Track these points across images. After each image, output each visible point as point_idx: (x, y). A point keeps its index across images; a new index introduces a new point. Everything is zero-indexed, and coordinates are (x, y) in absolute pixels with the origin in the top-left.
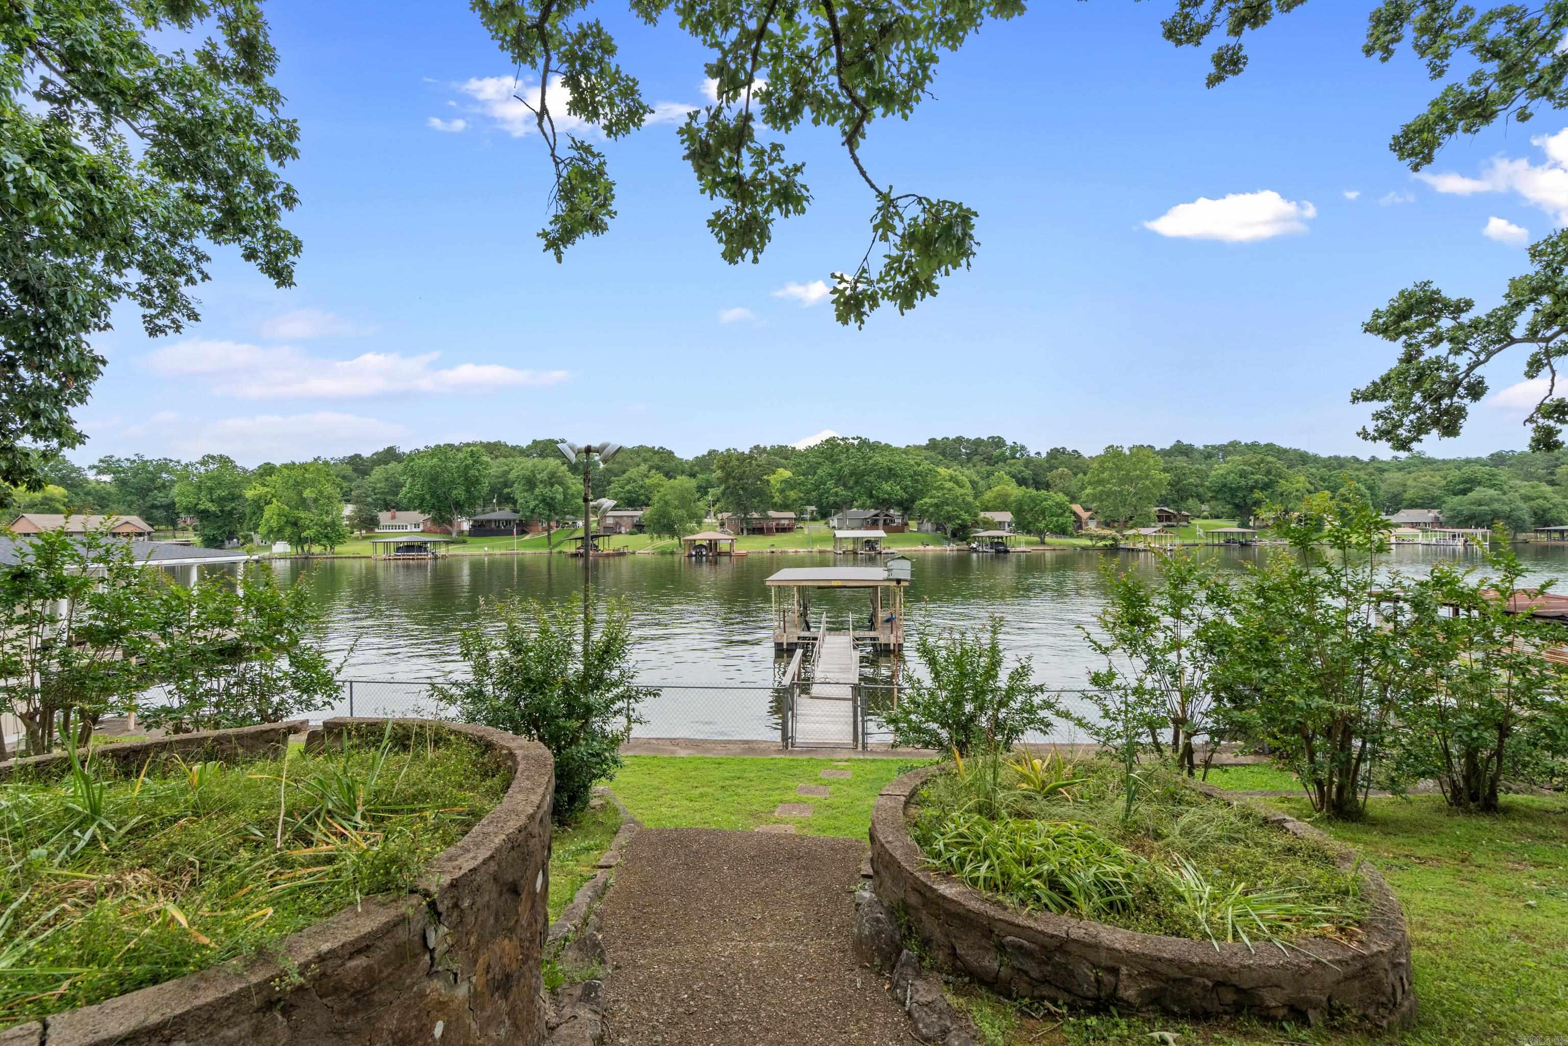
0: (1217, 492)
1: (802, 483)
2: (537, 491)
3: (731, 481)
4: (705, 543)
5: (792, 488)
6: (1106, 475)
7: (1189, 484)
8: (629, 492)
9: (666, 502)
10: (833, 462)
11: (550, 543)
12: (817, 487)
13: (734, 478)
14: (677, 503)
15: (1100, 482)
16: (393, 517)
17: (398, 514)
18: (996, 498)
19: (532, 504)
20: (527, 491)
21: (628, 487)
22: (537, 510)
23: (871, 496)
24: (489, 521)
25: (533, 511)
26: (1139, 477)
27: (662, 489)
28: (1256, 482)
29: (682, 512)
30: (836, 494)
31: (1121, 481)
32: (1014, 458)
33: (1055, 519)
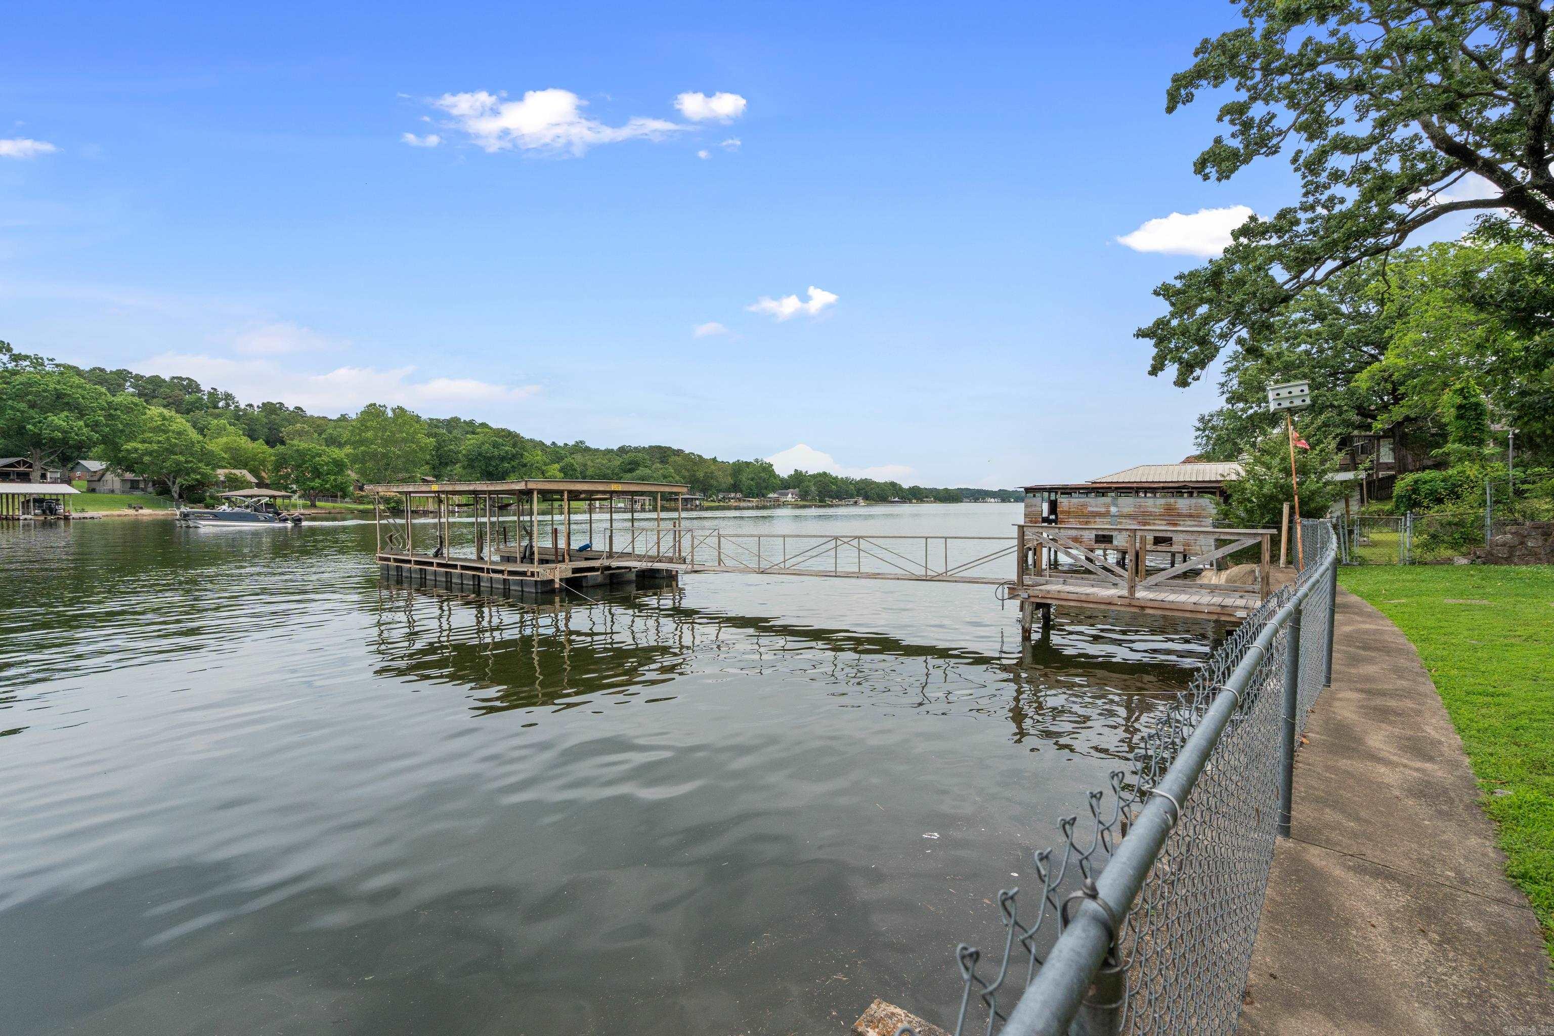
0: (472, 460)
6: (370, 434)
7: (449, 451)
15: (362, 442)
26: (404, 440)
28: (507, 452)
31: (386, 442)
32: (216, 407)
33: (333, 478)
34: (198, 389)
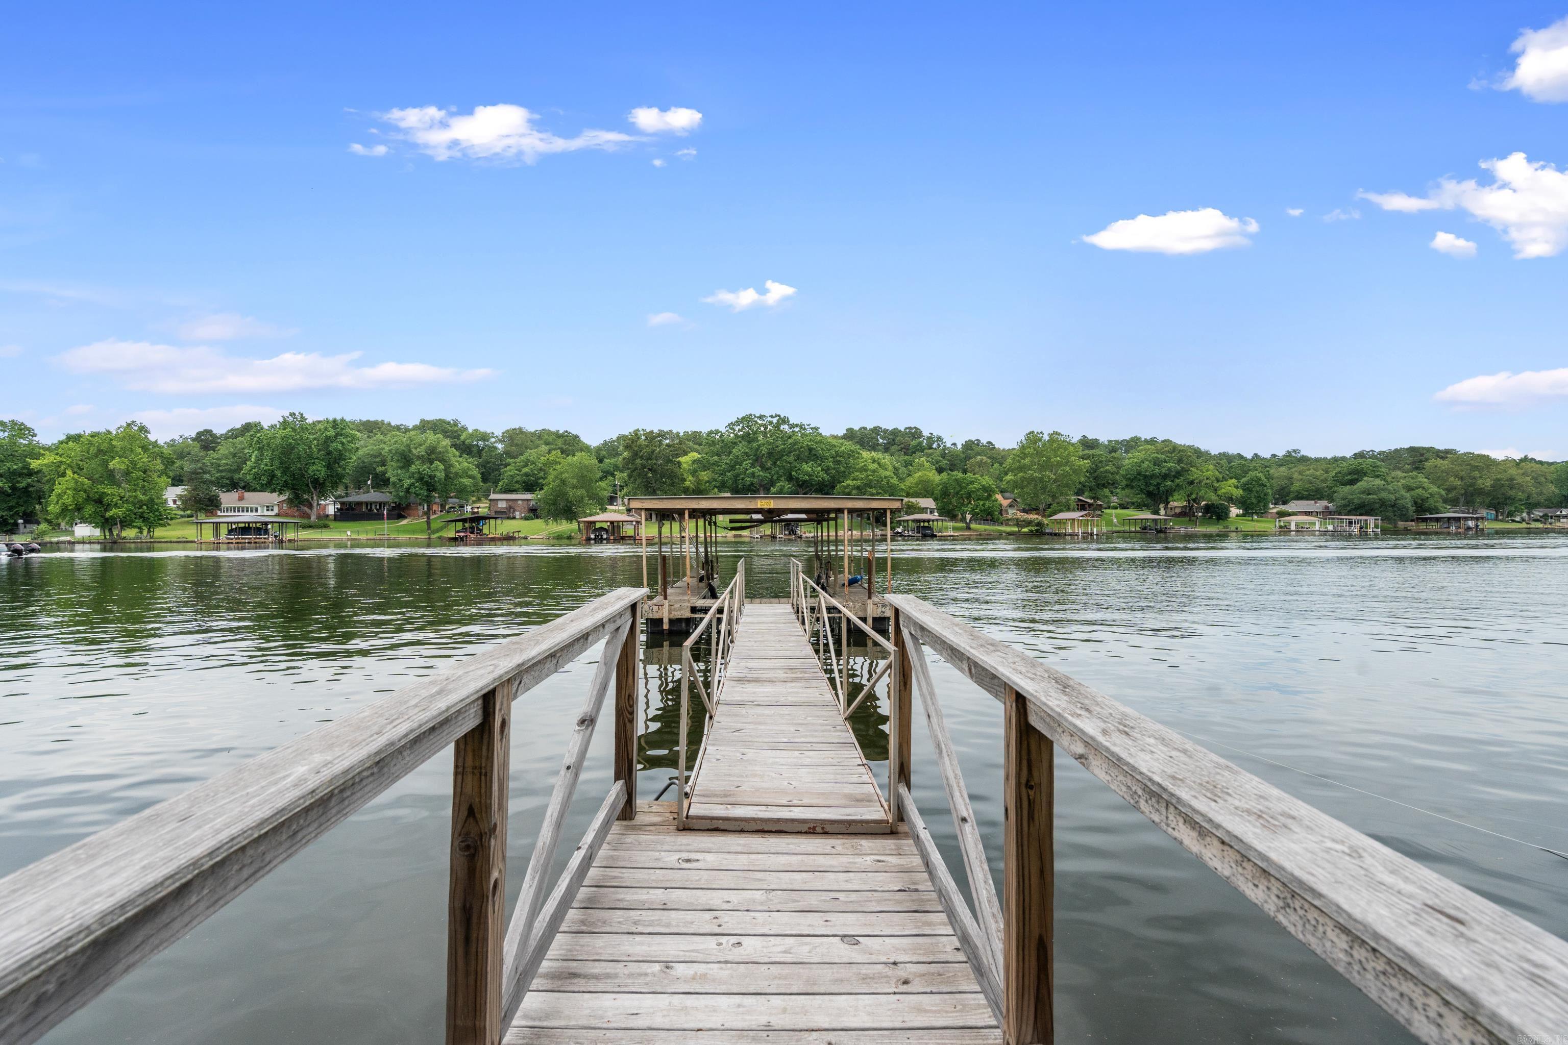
0: (1132, 480)
1: (716, 464)
2: (413, 468)
3: (638, 461)
4: (605, 526)
5: (705, 468)
6: (1027, 461)
7: (1106, 471)
8: (527, 475)
9: (563, 482)
10: (749, 442)
11: (429, 528)
12: (732, 468)
13: (642, 457)
14: (575, 481)
15: (1022, 468)
16: (241, 499)
17: (247, 494)
18: (917, 484)
19: (407, 483)
20: (401, 468)
21: (525, 470)
22: (413, 490)
23: (790, 478)
24: (359, 504)
25: (408, 491)
26: (1059, 464)
27: (558, 467)
28: (1169, 469)
29: (581, 492)
30: (753, 475)
31: (1043, 468)
32: (931, 448)
33: (982, 503)
34: (921, 435)
